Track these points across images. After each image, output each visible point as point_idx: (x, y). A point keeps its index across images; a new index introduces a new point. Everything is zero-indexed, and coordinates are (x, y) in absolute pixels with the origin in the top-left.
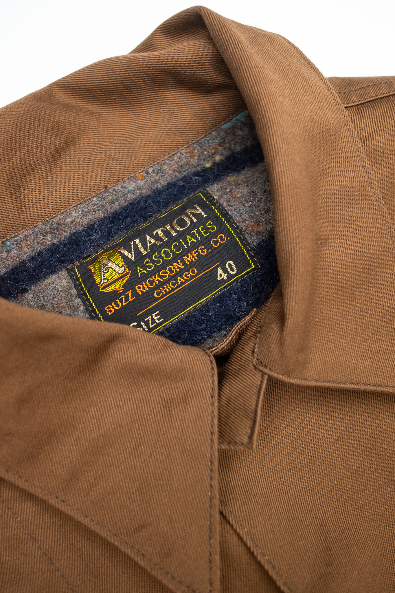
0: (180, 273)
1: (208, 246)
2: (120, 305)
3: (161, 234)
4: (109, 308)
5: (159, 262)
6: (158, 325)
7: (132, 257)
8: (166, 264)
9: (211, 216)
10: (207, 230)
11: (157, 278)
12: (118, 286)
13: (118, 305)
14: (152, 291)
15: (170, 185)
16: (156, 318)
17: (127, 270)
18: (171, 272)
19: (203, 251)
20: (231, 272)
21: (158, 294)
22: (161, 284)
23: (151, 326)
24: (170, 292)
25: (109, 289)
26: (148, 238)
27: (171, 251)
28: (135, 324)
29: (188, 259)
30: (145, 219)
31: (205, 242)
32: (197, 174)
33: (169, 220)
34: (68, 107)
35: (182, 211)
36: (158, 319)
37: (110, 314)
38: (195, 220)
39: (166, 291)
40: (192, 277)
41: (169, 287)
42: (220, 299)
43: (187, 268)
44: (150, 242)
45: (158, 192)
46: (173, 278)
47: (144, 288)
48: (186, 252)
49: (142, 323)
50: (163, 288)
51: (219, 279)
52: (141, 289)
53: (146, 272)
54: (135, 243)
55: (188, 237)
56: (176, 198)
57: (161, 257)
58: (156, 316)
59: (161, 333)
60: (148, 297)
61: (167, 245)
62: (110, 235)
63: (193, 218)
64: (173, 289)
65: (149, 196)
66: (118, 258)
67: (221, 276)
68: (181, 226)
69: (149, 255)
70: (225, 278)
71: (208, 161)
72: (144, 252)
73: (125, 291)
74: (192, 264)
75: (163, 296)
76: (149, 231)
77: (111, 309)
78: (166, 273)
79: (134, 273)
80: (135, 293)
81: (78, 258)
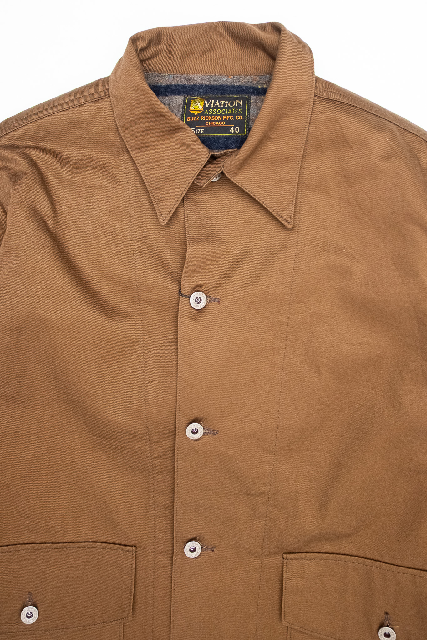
0: (219, 121)
1: (234, 117)
2: (193, 120)
3: (223, 103)
4: (189, 118)
5: (214, 113)
6: (201, 134)
7: (207, 106)
8: (216, 115)
9: (243, 108)
10: (238, 111)
11: (210, 118)
12: (196, 113)
13: (192, 119)
14: (206, 121)
15: (240, 87)
16: (202, 131)
17: (202, 109)
18: (216, 119)
19: (231, 118)
20: (236, 131)
21: (207, 123)
22: (210, 121)
23: (198, 133)
24: (212, 125)
25: (192, 112)
26: (217, 102)
27: (221, 112)
28: (194, 129)
29: (225, 117)
30: (222, 94)
31: (234, 115)
32: (253, 88)
33: (229, 100)
34: (220, 34)
35: (235, 99)
36: (202, 132)
37: (188, 120)
38: (237, 106)
39: (210, 124)
40: (222, 125)
41: (212, 123)
42: (227, 138)
43: (222, 121)
44: (217, 104)
45: (233, 87)
46: (216, 121)
47: (204, 119)
48: (225, 115)
49: (196, 130)
50: (210, 122)
51: (231, 131)
52: (203, 118)
53: (208, 113)
54: (212, 101)
55: (230, 110)
56: (238, 92)
57: (216, 111)
58: (202, 130)
59: (200, 137)
60: (203, 122)
61: (221, 108)
62: (206, 93)
63: (237, 104)
64: (213, 125)
65: (229, 86)
66: (203, 103)
67: (232, 130)
68: (231, 105)
69: (213, 108)
70: (233, 132)
71: (260, 85)
72: (212, 107)
73: (197, 116)
74: (225, 120)
75: (208, 125)
76: (220, 99)
77: (189, 119)
78: (214, 118)
79: (204, 112)
80: (200, 118)
81: (190, 95)
